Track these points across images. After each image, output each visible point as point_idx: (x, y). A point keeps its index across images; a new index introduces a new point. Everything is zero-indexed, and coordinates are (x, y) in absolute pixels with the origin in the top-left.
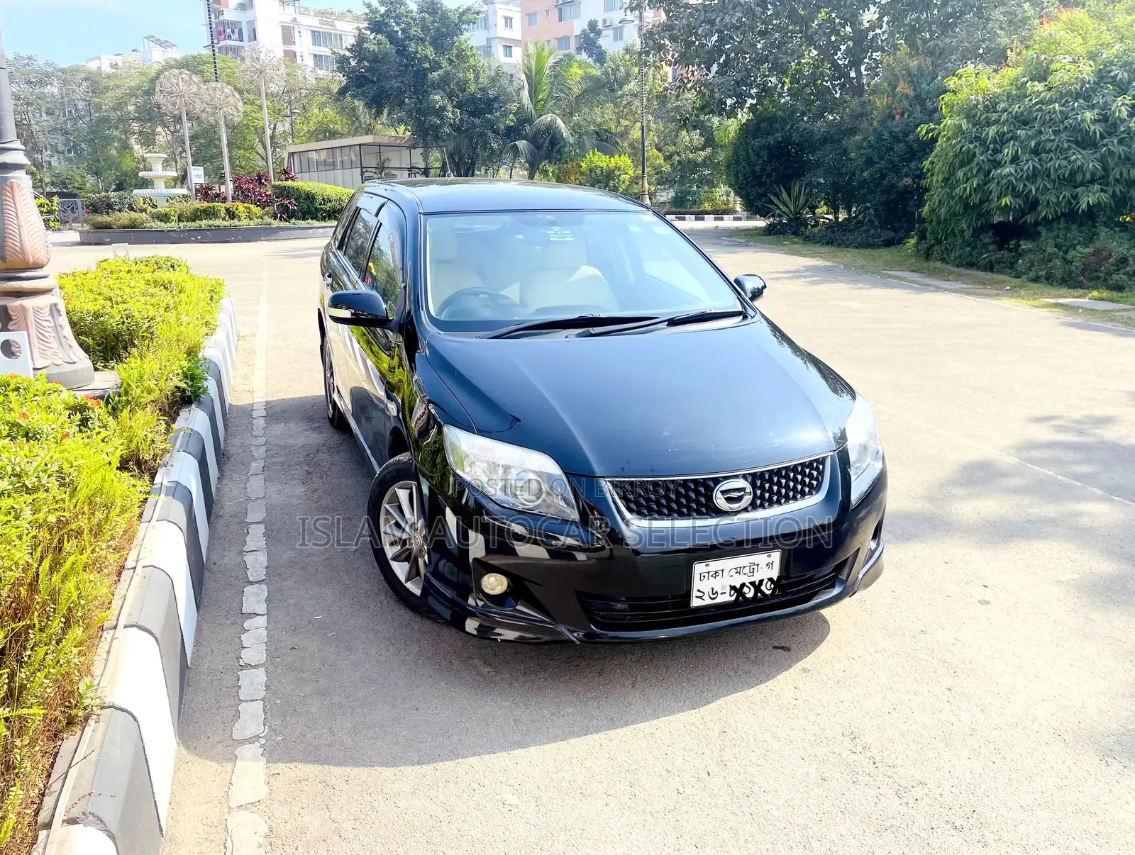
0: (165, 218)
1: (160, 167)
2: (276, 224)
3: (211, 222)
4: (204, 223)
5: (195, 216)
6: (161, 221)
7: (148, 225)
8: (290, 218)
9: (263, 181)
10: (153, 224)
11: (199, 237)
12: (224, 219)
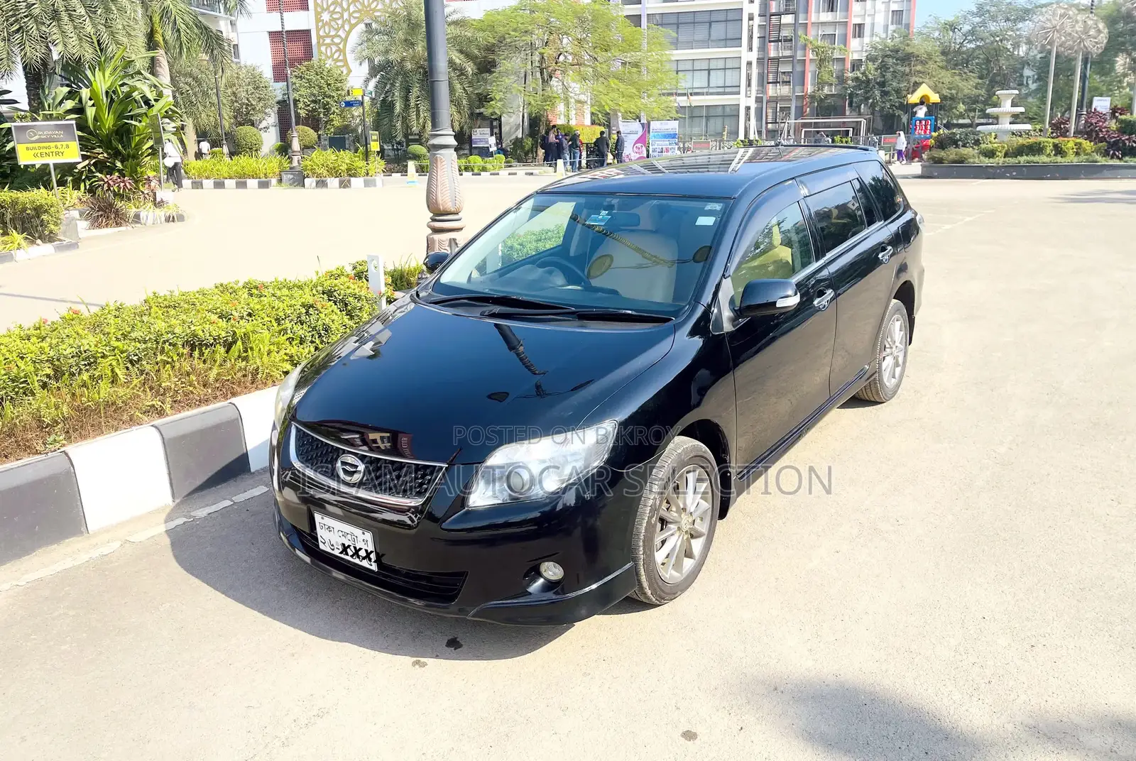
0: (991, 154)
1: (1009, 102)
2: (1102, 161)
3: (1031, 158)
4: (1023, 159)
5: (1020, 151)
6: (986, 156)
7: (972, 160)
8: (1124, 155)
9: (1117, 114)
10: (976, 160)
11: (1014, 174)
12: (1049, 155)
